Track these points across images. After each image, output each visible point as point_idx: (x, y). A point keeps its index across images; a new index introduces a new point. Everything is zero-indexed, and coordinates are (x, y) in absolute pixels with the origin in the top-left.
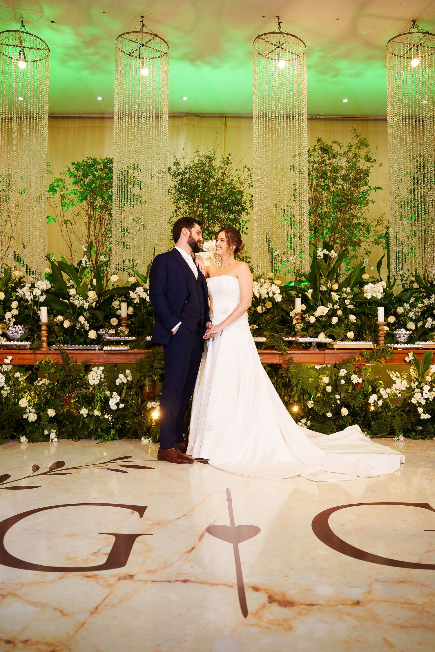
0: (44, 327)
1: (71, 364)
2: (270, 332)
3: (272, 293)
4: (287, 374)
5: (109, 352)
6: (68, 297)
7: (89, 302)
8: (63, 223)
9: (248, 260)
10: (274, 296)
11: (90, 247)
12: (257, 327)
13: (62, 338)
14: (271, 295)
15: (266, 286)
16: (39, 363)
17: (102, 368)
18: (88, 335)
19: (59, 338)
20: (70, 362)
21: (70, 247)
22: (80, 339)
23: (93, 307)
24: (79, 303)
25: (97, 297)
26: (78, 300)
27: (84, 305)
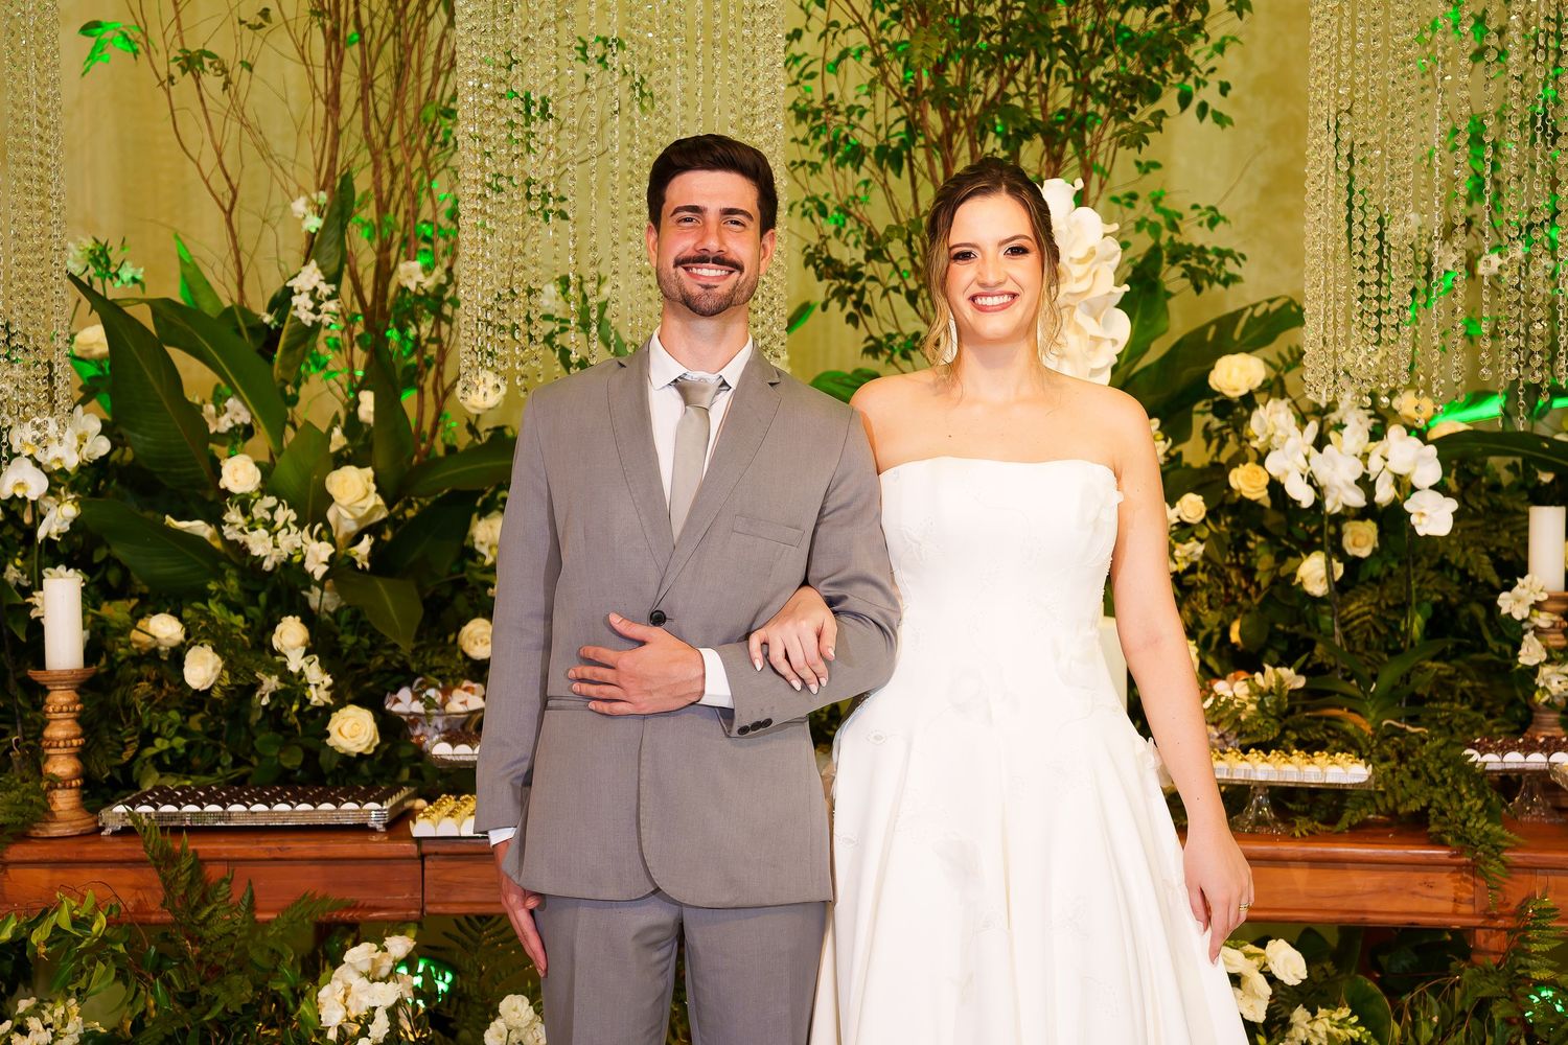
0: (60, 699)
1: (219, 929)
2: (1383, 711)
3: (1390, 479)
4: (1513, 999)
5: (448, 849)
6: (214, 503)
7: (332, 541)
8: (176, 71)
9: (1230, 266)
10: (1408, 506)
11: (340, 210)
12: (1300, 682)
13: (179, 742)
14: (1384, 494)
15: (1354, 434)
16: (16, 931)
17: (399, 945)
18: (328, 735)
19: (158, 742)
20: (215, 910)
21: (227, 207)
22: (281, 751)
23: (360, 566)
24: (276, 546)
25: (380, 502)
26: (270, 525)
27: (304, 558)
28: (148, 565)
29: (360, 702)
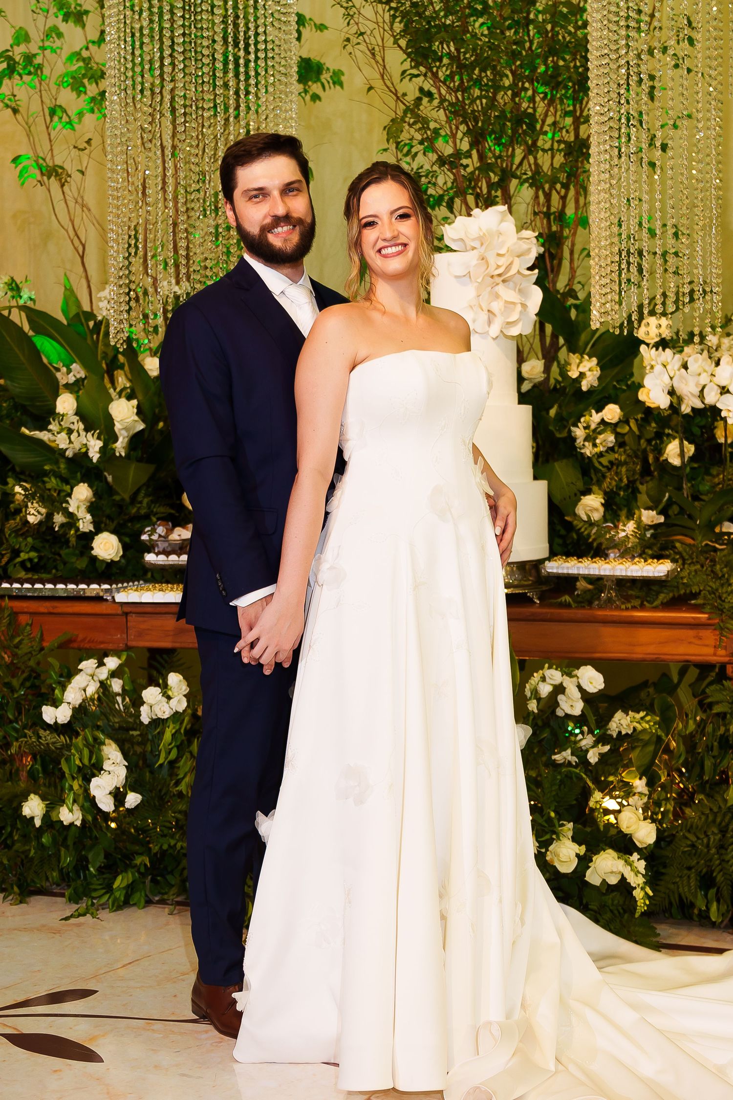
1: (25, 648)
2: (705, 536)
10: (719, 405)
12: (661, 520)
14: (712, 398)
18: (92, 549)
19: (22, 554)
20: (22, 640)
21: (81, 253)
22: (77, 560)
23: (118, 454)
24: (71, 442)
25: (136, 418)
26: (70, 432)
27: (88, 449)
28: (20, 457)
29: (113, 532)
